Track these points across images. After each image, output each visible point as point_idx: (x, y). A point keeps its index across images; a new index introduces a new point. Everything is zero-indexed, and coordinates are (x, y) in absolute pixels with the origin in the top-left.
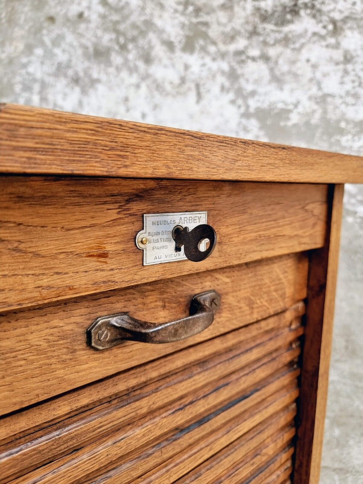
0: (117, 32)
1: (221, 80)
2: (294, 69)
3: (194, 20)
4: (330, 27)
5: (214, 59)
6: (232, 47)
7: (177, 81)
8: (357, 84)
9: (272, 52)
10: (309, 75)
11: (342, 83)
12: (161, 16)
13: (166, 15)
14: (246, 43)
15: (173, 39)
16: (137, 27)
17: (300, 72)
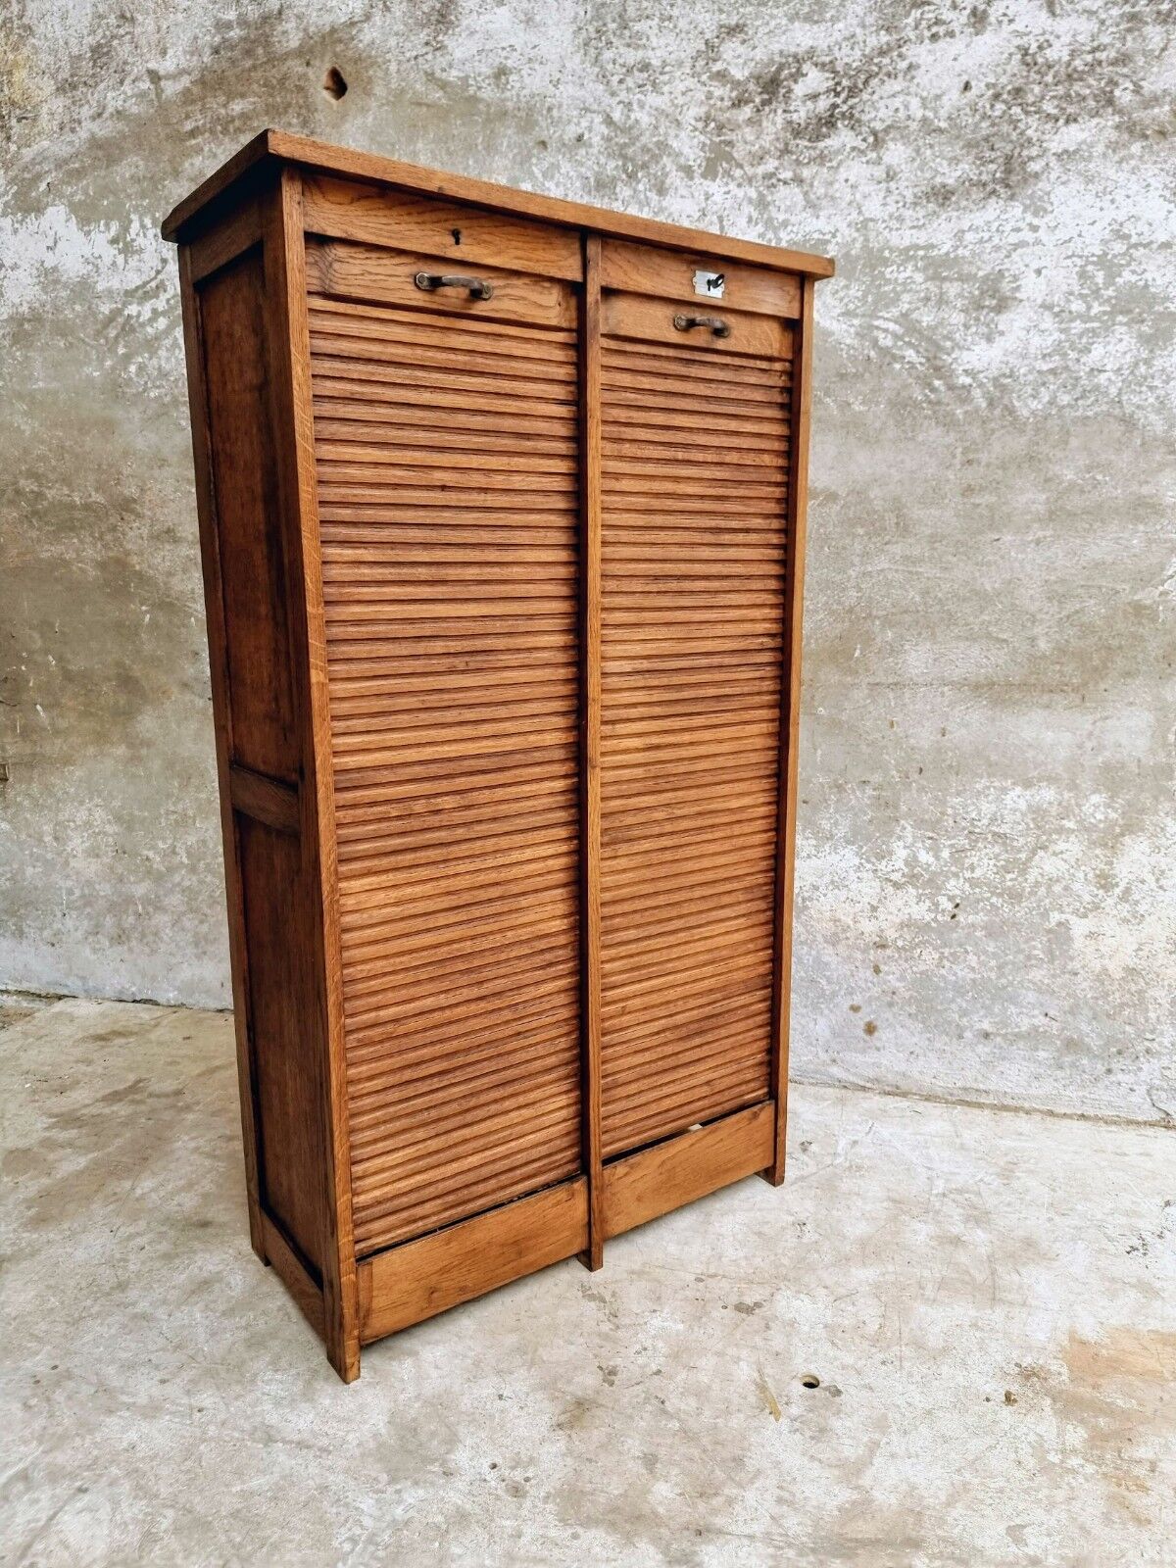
0: (625, 157)
1: (749, 209)
2: (831, 192)
3: (717, 140)
4: (871, 139)
5: (739, 185)
6: (760, 170)
7: (697, 215)
8: (901, 204)
9: (806, 173)
10: (848, 198)
11: (884, 205)
12: (677, 136)
13: (683, 134)
14: (776, 163)
15: (691, 163)
16: (649, 150)
17: (838, 195)
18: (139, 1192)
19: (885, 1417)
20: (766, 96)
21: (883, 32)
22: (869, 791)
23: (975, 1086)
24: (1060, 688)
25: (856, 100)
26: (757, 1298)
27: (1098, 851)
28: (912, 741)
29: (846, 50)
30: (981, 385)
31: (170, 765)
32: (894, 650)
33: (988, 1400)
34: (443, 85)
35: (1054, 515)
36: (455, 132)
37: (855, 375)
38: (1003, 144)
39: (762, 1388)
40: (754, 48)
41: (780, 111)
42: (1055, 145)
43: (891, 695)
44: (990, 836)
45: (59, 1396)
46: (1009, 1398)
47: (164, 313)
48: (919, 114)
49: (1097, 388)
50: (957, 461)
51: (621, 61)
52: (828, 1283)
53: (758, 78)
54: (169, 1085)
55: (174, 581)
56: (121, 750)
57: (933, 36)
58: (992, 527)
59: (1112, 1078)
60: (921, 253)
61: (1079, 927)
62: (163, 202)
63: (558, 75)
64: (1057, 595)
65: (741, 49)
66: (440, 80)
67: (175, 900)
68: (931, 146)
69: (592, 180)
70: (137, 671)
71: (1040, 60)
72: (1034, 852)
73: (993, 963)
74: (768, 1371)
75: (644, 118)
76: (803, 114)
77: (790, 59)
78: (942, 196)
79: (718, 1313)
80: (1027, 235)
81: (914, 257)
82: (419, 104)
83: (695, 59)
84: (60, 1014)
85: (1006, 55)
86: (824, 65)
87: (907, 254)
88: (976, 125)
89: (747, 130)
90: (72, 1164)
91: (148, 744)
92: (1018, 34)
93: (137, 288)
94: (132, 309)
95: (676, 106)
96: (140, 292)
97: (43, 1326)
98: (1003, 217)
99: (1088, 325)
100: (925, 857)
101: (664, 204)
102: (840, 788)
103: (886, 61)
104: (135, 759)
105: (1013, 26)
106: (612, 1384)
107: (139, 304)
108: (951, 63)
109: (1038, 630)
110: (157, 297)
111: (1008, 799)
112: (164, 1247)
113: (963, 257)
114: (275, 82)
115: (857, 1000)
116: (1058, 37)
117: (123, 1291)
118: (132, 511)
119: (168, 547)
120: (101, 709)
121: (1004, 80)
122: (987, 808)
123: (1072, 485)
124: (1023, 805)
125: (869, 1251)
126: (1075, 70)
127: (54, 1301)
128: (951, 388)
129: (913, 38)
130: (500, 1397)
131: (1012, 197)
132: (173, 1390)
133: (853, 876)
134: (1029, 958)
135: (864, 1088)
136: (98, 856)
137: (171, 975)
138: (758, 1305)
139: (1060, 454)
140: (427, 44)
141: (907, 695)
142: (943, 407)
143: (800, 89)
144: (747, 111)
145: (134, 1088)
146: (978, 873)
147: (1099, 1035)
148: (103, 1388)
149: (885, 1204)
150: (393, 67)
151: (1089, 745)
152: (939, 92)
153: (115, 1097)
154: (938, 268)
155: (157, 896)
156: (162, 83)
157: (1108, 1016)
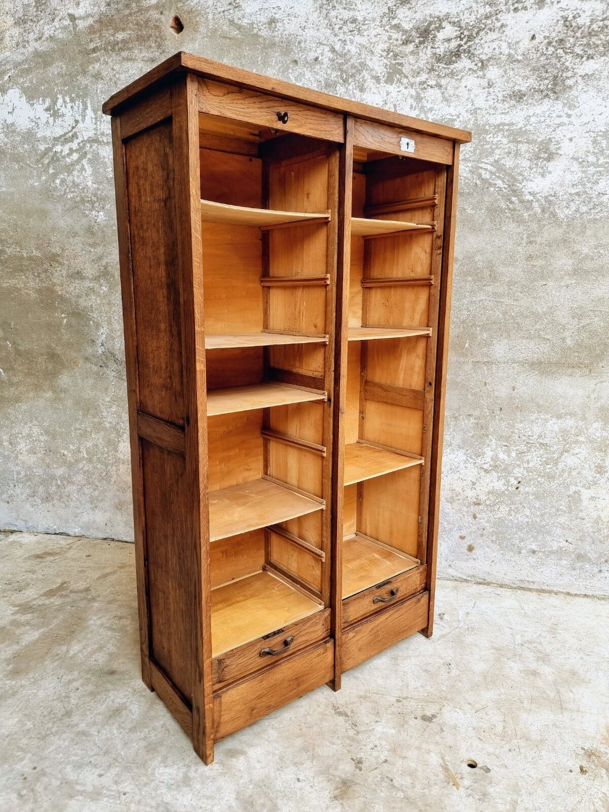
0: (341, 70)
1: (410, 101)
2: (457, 93)
3: (394, 62)
4: (480, 65)
5: (406, 88)
6: (418, 79)
7: (382, 102)
8: (496, 100)
9: (443, 82)
10: (467, 96)
11: (487, 100)
12: (371, 59)
13: (374, 59)
14: (427, 76)
15: (379, 75)
16: (355, 67)
17: (461, 94)
18: (71, 653)
19: (517, 784)
20: (422, 39)
21: (487, 6)
22: (472, 420)
23: (527, 579)
24: (579, 366)
25: (472, 43)
26: (433, 712)
27: (597, 454)
28: (496, 393)
29: (467, 15)
30: (538, 201)
31: (77, 403)
32: (488, 344)
33: (571, 771)
34: (239, 27)
35: (576, 272)
36: (246, 54)
37: (468, 194)
38: (552, 70)
39: (446, 769)
40: (416, 12)
41: (429, 47)
42: (581, 71)
43: (485, 368)
44: (538, 445)
45: (39, 788)
46: (582, 770)
47: (76, 151)
48: (507, 52)
49: (601, 204)
50: (524, 242)
51: (341, 17)
52: (471, 702)
53: (418, 29)
54: (82, 585)
55: (81, 300)
56: (49, 394)
57: (515, 9)
58: (542, 278)
59: (602, 575)
60: (506, 127)
61: (586, 494)
62: (76, 89)
63: (305, 24)
64: (578, 315)
65: (409, 13)
66: (237, 24)
67: (80, 478)
68: (513, 69)
69: (323, 83)
70: (59, 350)
71: (574, 24)
72: (562, 454)
73: (538, 513)
74: (447, 758)
75: (353, 50)
76: (442, 50)
77: (436, 19)
78: (519, 97)
79: (412, 722)
80: (565, 120)
81: (503, 130)
82: (225, 38)
83: (382, 17)
84: (14, 542)
85: (555, 21)
86: (454, 23)
87: (498, 128)
88: (538, 59)
89: (411, 57)
90: (31, 636)
91: (65, 391)
92: (562, 10)
93: (61, 136)
94: (58, 148)
95: (371, 43)
96: (63, 138)
97: (25, 741)
98: (552, 109)
99: (598, 169)
100: (502, 456)
101: (364, 97)
102: (456, 418)
103: (489, 22)
104: (57, 399)
105: (560, 5)
106: (361, 770)
107: (62, 145)
108: (525, 24)
109: (567, 334)
110: (73, 142)
111: (548, 425)
112: (90, 688)
113: (530, 131)
114: (142, 22)
115: (463, 533)
116: (584, 12)
117: (69, 717)
118: (57, 261)
119: (77, 281)
120: (38, 371)
121: (554, 34)
122: (537, 430)
123: (587, 256)
124: (556, 428)
125: (489, 680)
126: (593, 30)
127: (29, 725)
128: (522, 202)
129: (504, 10)
130: (298, 780)
131: (557, 99)
132: (107, 780)
133: (462, 466)
134: (558, 510)
135: (466, 581)
136: (35, 453)
137: (77, 519)
138: (434, 716)
139: (580, 239)
140: (230, 4)
141: (494, 368)
142: (517, 212)
143: (441, 36)
144: (411, 47)
145: (61, 587)
146: (531, 465)
147: (595, 552)
148: (65, 782)
149: (491, 651)
150: (210, 16)
151: (593, 396)
152: (518, 40)
153: (51, 593)
154: (516, 136)
155: (69, 476)
156: (77, 22)
157: (601, 542)
